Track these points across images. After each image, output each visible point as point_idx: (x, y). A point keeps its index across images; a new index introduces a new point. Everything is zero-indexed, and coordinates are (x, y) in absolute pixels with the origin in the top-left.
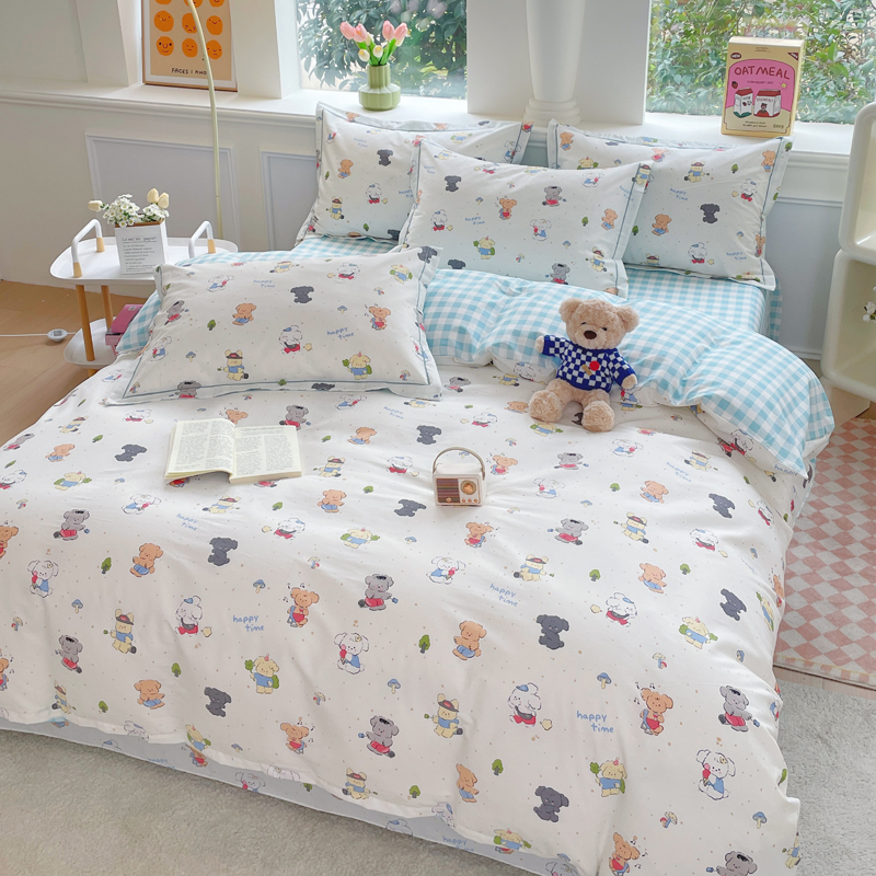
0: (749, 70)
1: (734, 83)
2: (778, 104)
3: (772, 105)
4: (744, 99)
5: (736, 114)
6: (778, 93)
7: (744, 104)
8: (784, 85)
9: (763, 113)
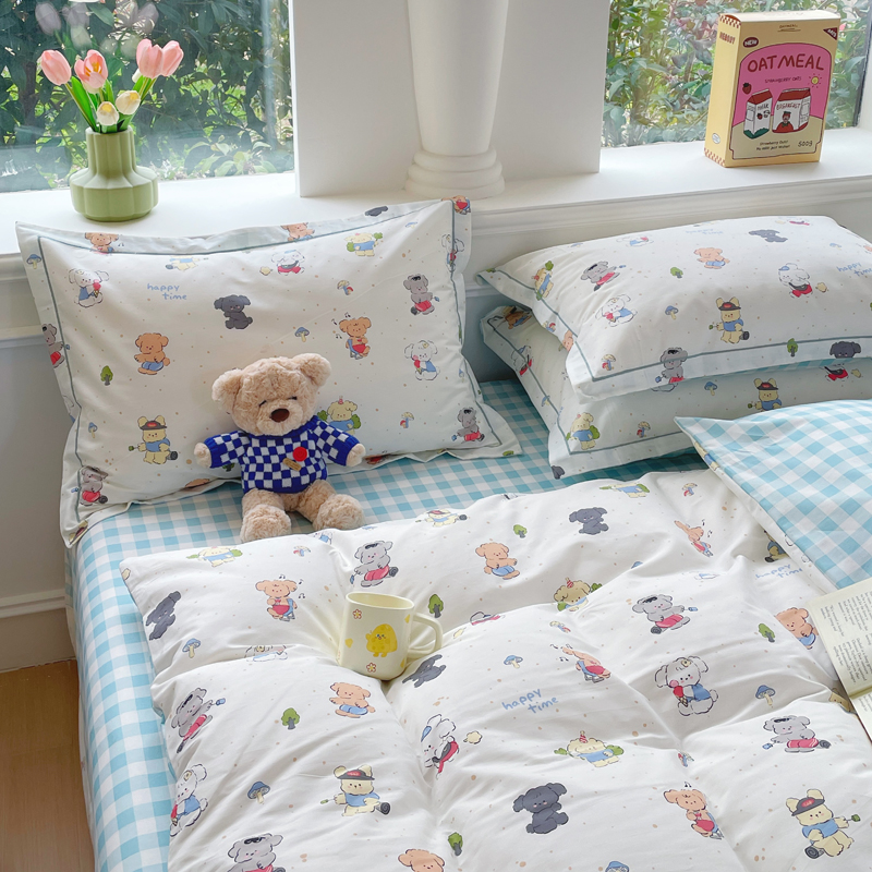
0: (768, 62)
1: (746, 85)
2: (806, 110)
3: (798, 111)
4: (760, 108)
5: (747, 133)
6: (807, 93)
7: (760, 116)
8: (815, 80)
9: (785, 127)
